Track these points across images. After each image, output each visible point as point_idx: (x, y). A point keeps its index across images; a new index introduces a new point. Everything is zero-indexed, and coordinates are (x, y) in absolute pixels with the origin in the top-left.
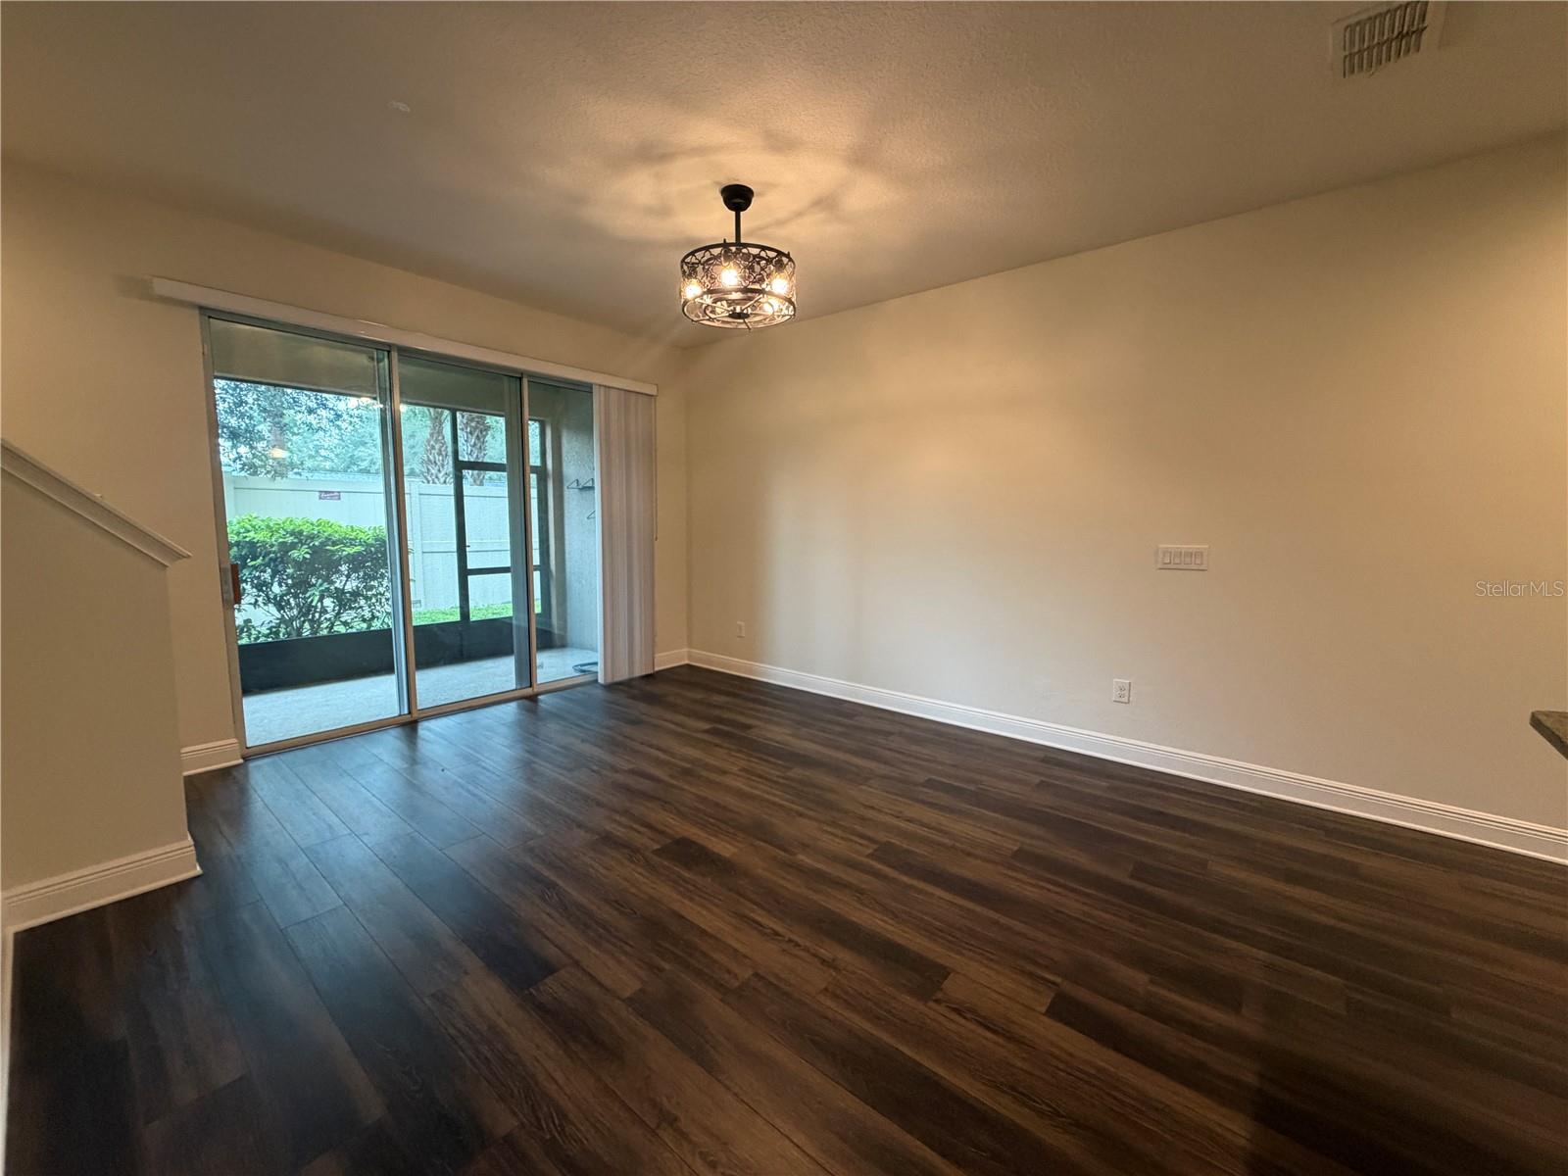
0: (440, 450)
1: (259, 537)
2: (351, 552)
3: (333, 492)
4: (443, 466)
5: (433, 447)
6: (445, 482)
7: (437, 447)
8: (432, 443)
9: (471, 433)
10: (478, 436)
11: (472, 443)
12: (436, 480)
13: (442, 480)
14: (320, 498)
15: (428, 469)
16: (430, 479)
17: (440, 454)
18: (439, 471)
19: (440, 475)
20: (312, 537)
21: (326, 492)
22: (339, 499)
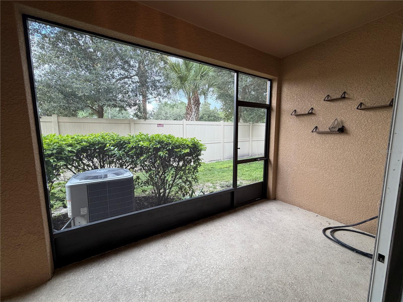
0: (191, 109)
1: (145, 144)
2: (186, 152)
3: (161, 124)
4: (191, 115)
5: (189, 109)
6: (192, 120)
7: (190, 108)
8: (188, 107)
9: (196, 105)
10: (197, 106)
11: (196, 108)
12: (189, 120)
13: (191, 120)
14: (158, 127)
15: (187, 116)
16: (187, 119)
17: (190, 111)
18: (190, 117)
19: (191, 118)
20: (168, 144)
21: (160, 124)
22: (163, 127)
